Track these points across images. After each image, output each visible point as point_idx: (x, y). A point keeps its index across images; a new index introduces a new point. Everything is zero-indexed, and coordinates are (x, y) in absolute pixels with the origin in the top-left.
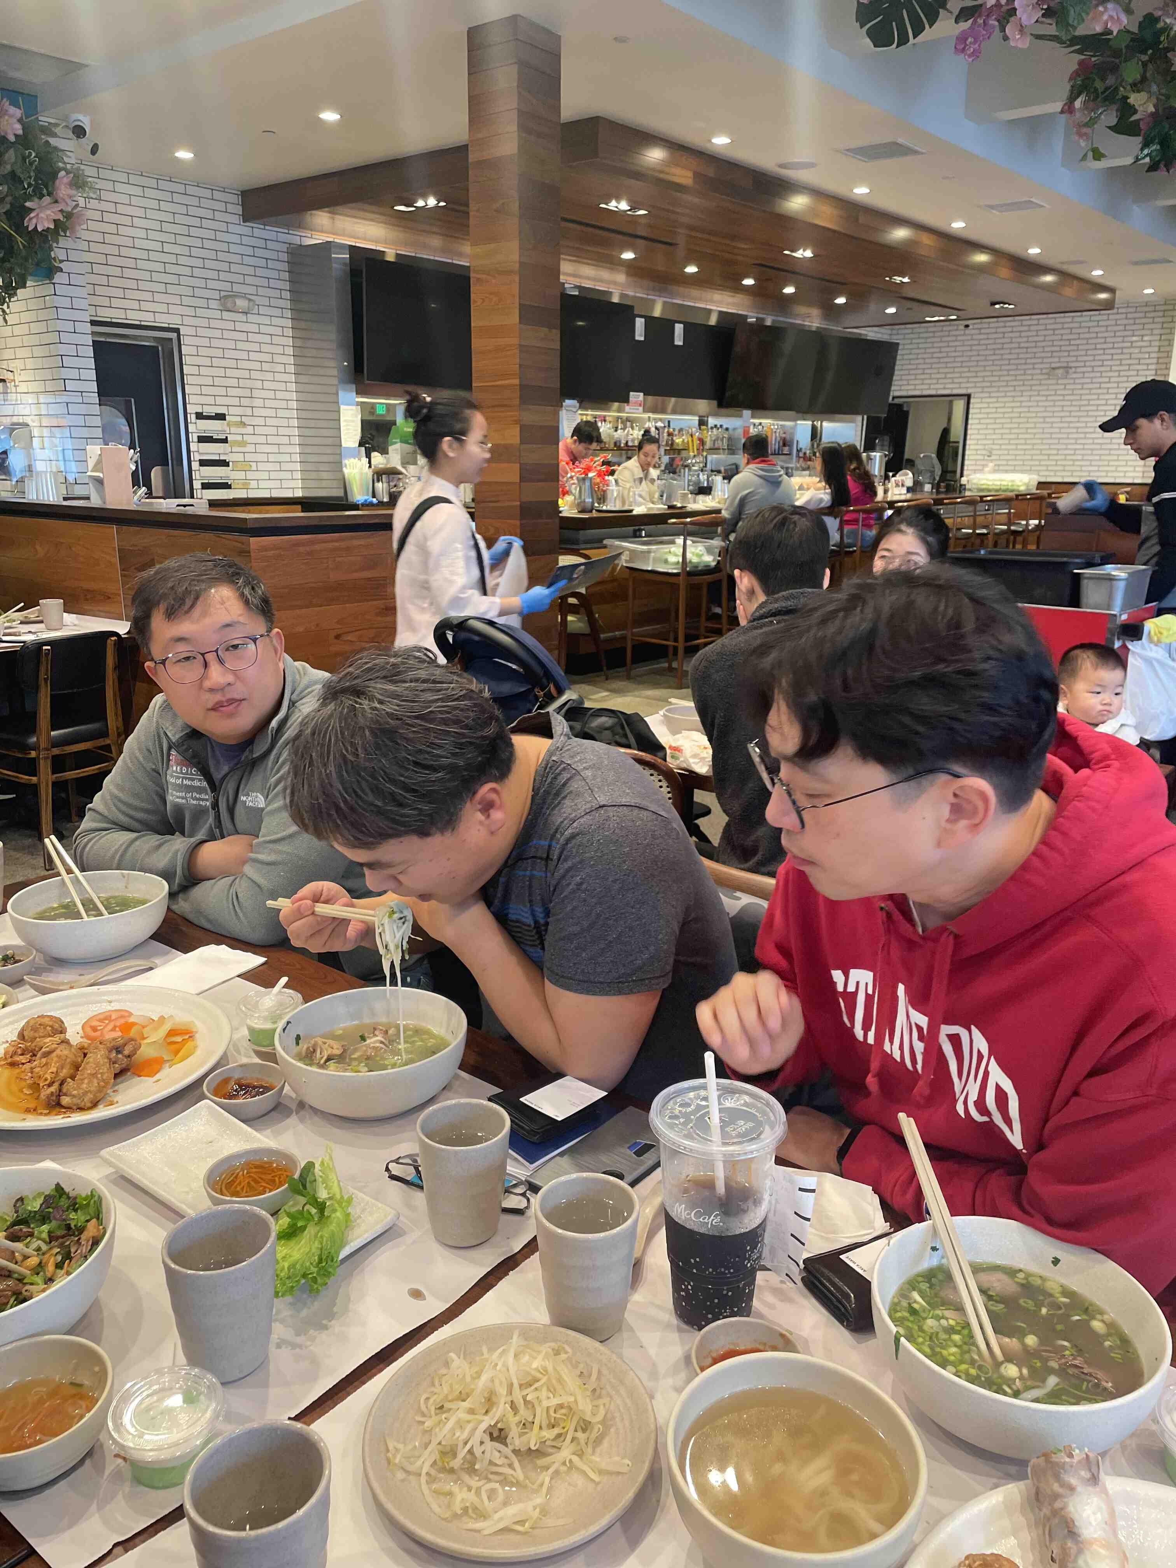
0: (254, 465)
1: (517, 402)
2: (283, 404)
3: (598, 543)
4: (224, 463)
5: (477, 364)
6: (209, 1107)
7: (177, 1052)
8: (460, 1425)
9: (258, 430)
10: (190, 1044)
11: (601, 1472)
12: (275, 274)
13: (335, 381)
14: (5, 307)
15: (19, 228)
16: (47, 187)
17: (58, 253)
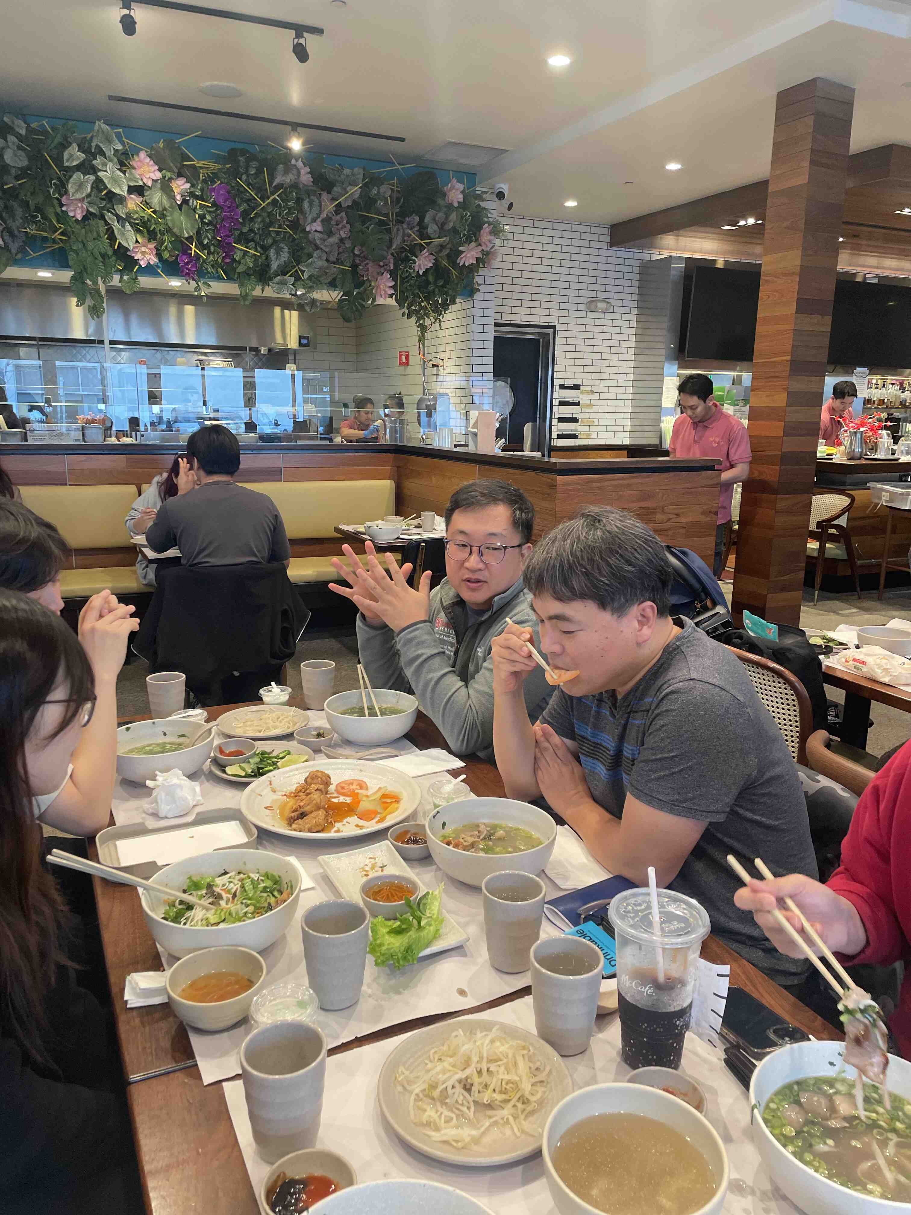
0: (596, 421)
1: (787, 373)
2: (623, 377)
3: (862, 485)
4: (575, 420)
5: (758, 345)
6: (388, 845)
7: (385, 809)
8: (444, 1071)
9: (602, 396)
10: (395, 805)
11: (523, 1132)
12: (628, 283)
13: (663, 358)
14: (441, 317)
15: (455, 264)
16: (475, 236)
17: (478, 279)
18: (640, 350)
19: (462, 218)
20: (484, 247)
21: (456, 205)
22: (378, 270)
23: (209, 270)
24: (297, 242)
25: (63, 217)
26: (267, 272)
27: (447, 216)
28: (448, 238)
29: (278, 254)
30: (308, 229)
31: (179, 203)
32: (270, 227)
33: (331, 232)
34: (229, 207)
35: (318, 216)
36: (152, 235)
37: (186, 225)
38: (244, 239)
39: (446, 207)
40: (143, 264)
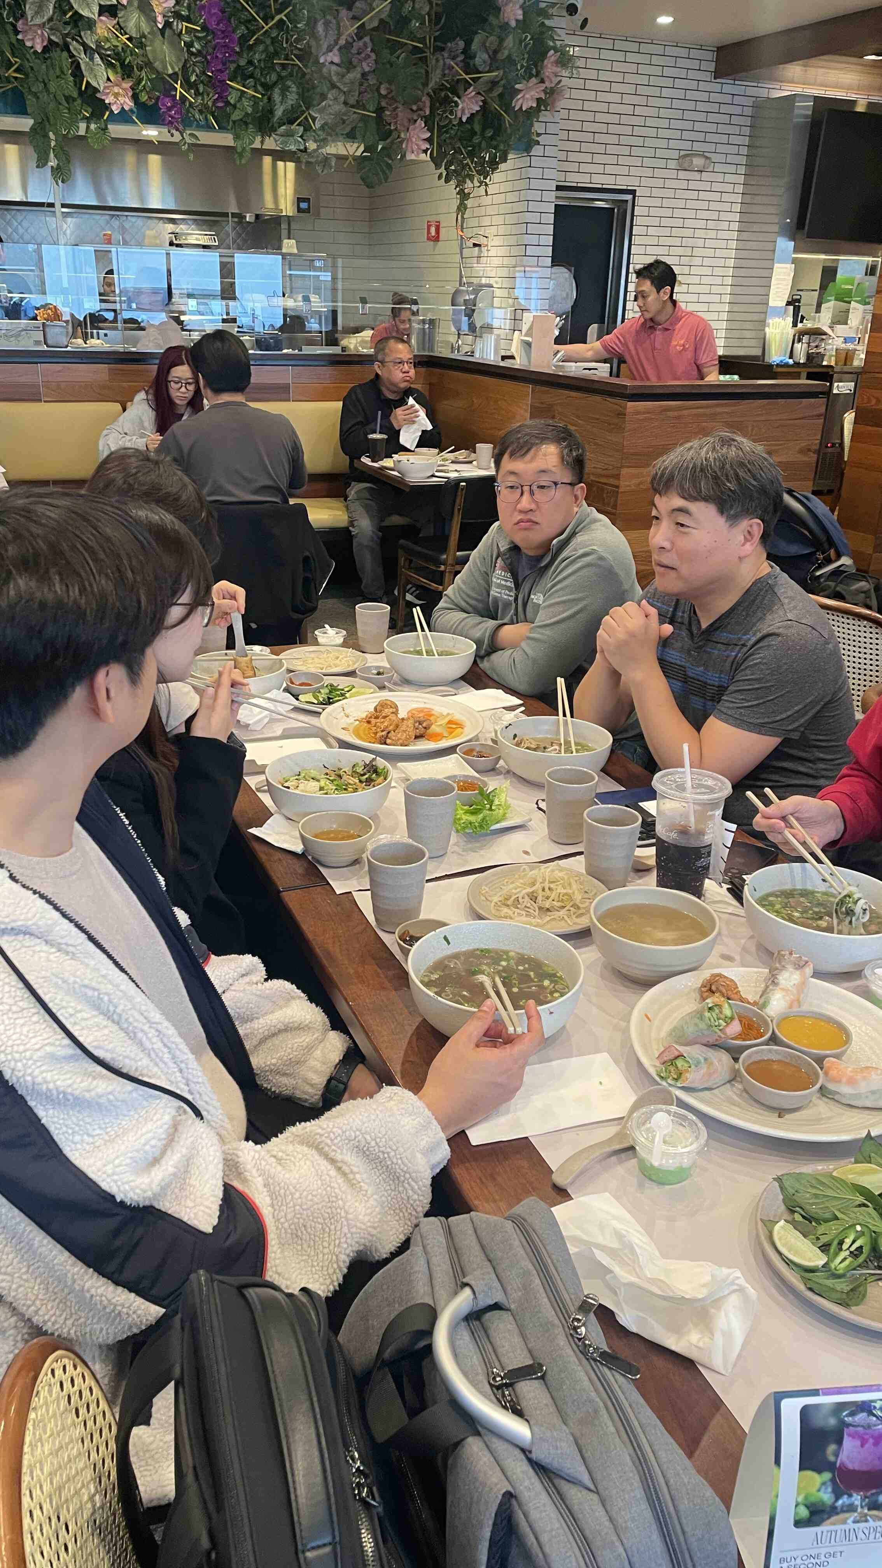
2: (720, 262)
6: (457, 758)
8: (516, 888)
10: (459, 730)
12: (736, 130)
14: (487, 181)
15: (508, 108)
16: (536, 66)
17: (538, 127)
18: (745, 225)
19: (521, 42)
20: (547, 84)
21: (513, 24)
22: (410, 116)
23: (197, 116)
24: (307, 77)
25: (19, 48)
26: (269, 120)
27: (501, 40)
28: (501, 72)
29: (283, 96)
30: (322, 60)
31: (160, 26)
32: (273, 58)
33: (350, 63)
34: (223, 32)
35: (336, 42)
36: (127, 71)
37: (170, 58)
38: (240, 74)
39: (500, 27)
40: (116, 109)
